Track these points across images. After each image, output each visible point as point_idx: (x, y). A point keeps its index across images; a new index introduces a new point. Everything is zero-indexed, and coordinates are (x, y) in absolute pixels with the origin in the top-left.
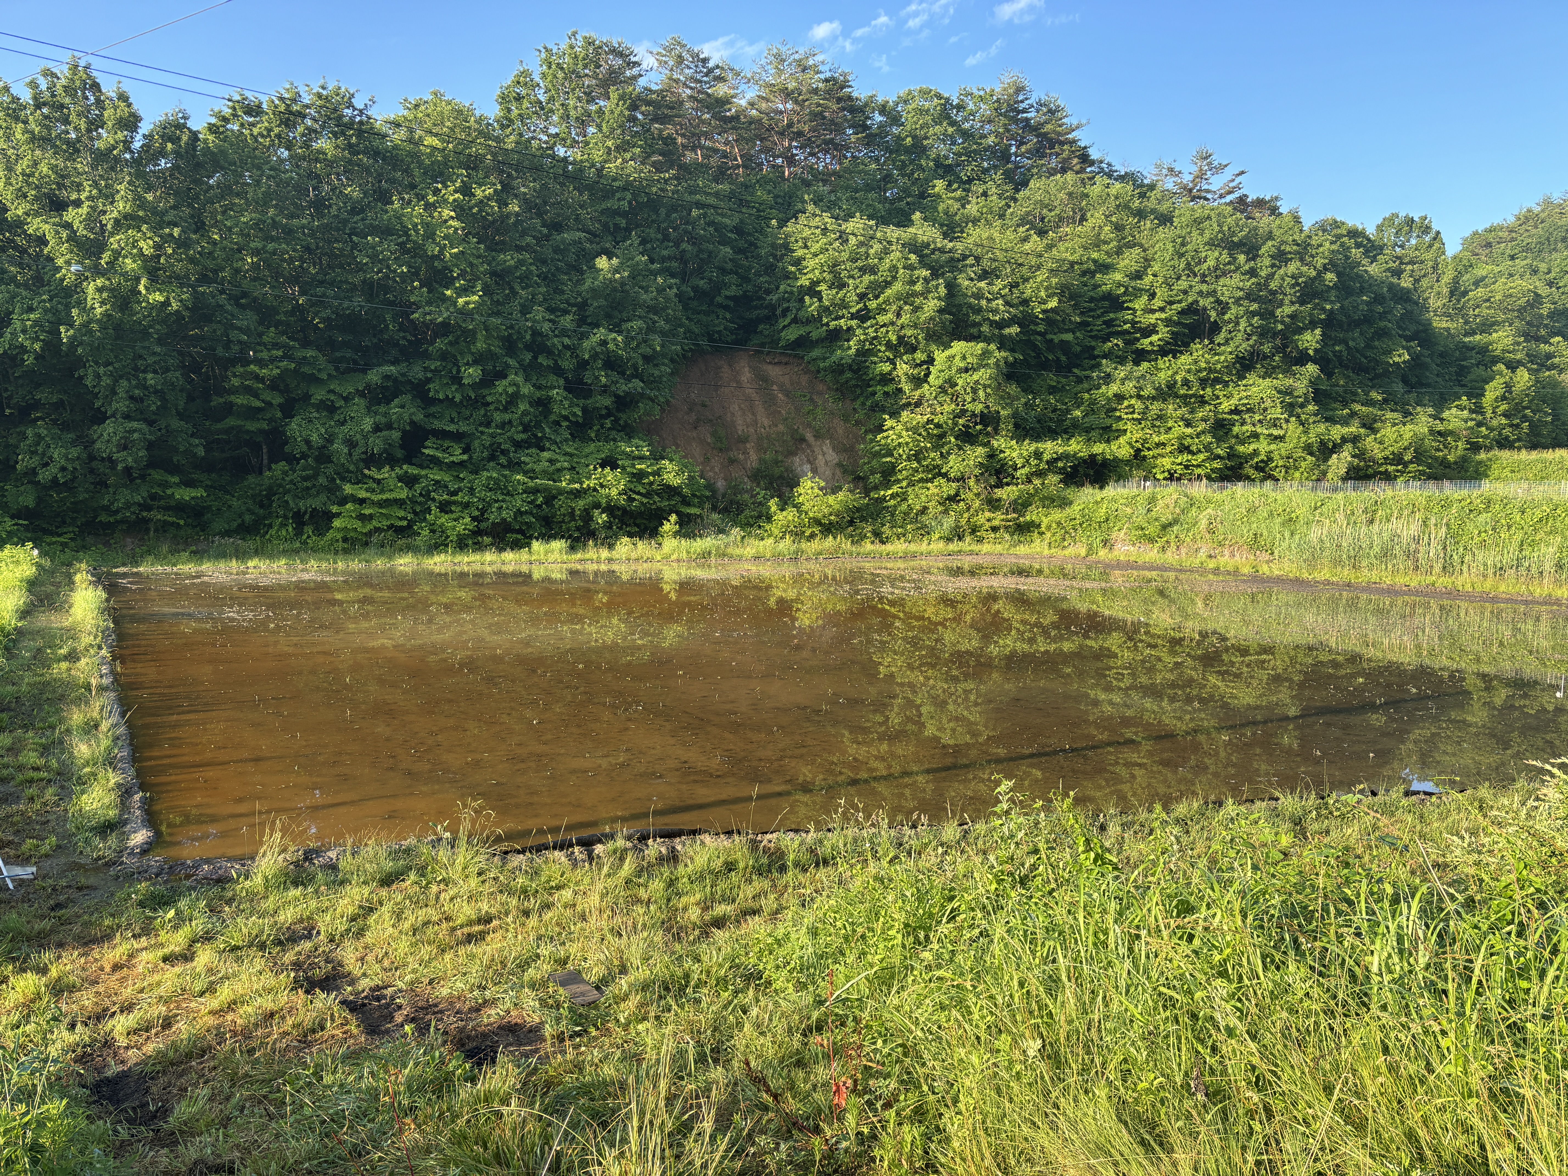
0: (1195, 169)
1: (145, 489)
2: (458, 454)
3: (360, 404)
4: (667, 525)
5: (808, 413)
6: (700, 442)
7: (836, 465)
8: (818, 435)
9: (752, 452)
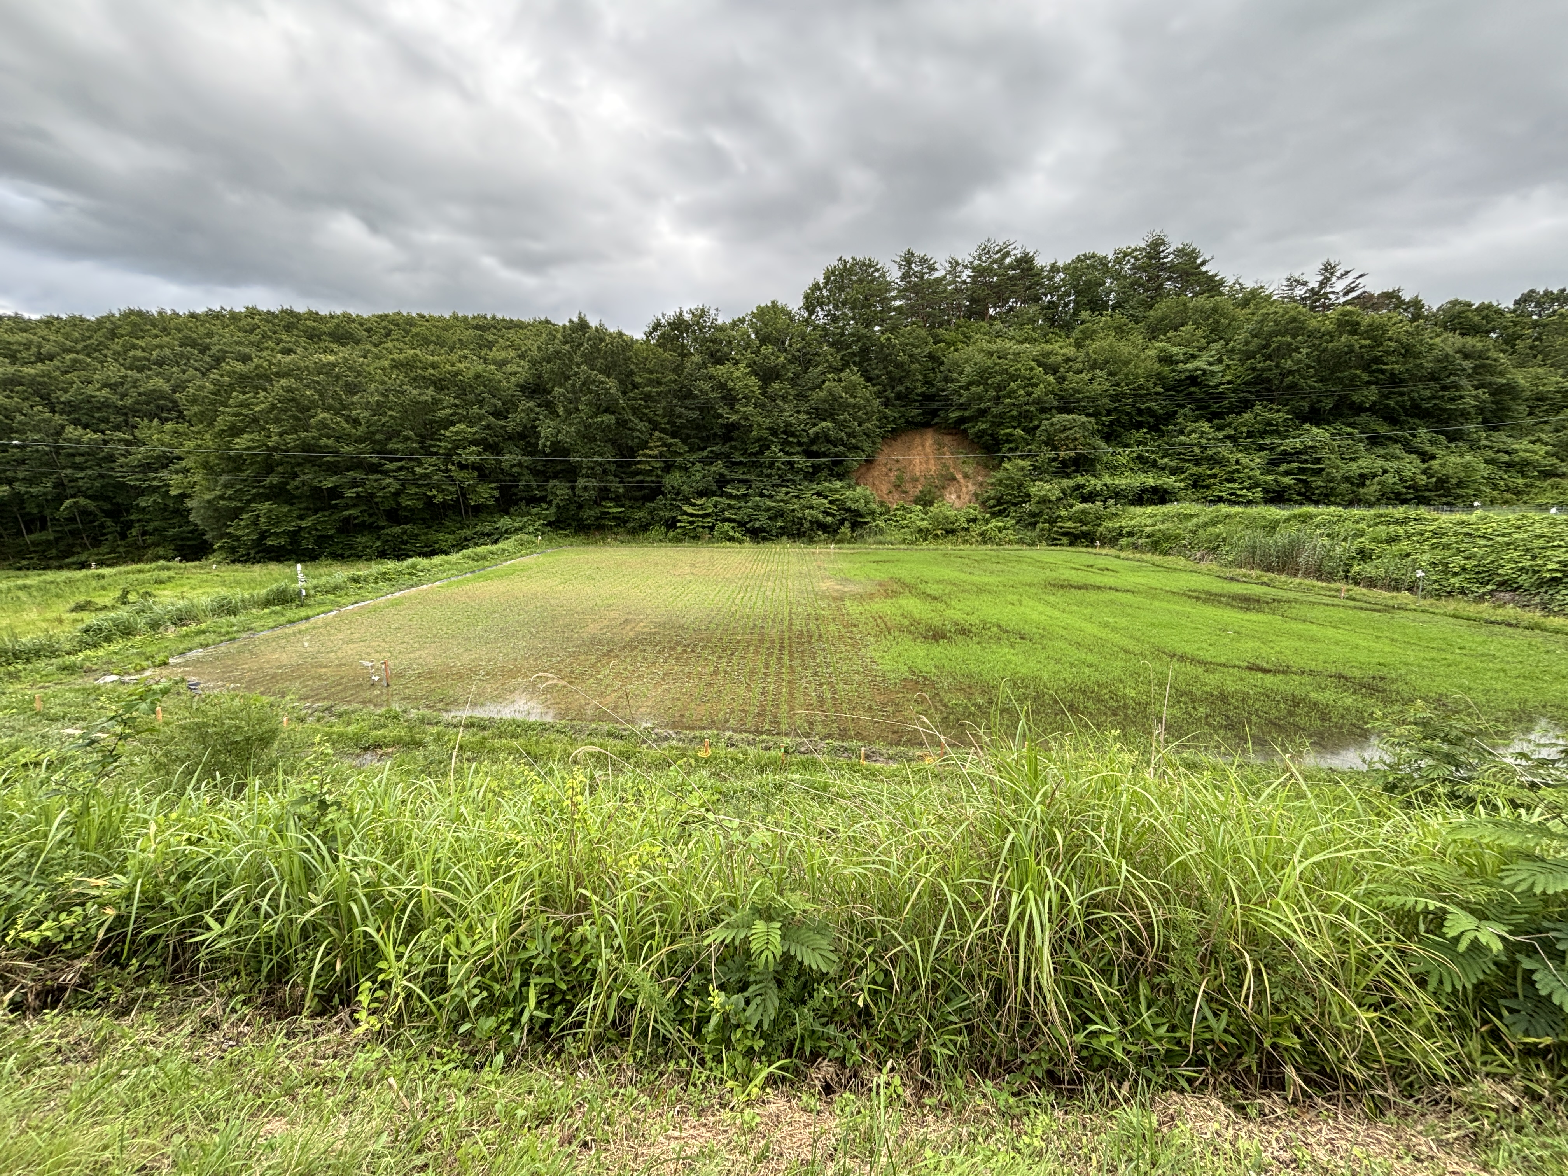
0: (1319, 278)
1: (598, 510)
2: (743, 491)
3: (699, 466)
4: (843, 529)
5: (963, 463)
6: (888, 482)
7: (974, 493)
8: (966, 476)
9: (919, 486)
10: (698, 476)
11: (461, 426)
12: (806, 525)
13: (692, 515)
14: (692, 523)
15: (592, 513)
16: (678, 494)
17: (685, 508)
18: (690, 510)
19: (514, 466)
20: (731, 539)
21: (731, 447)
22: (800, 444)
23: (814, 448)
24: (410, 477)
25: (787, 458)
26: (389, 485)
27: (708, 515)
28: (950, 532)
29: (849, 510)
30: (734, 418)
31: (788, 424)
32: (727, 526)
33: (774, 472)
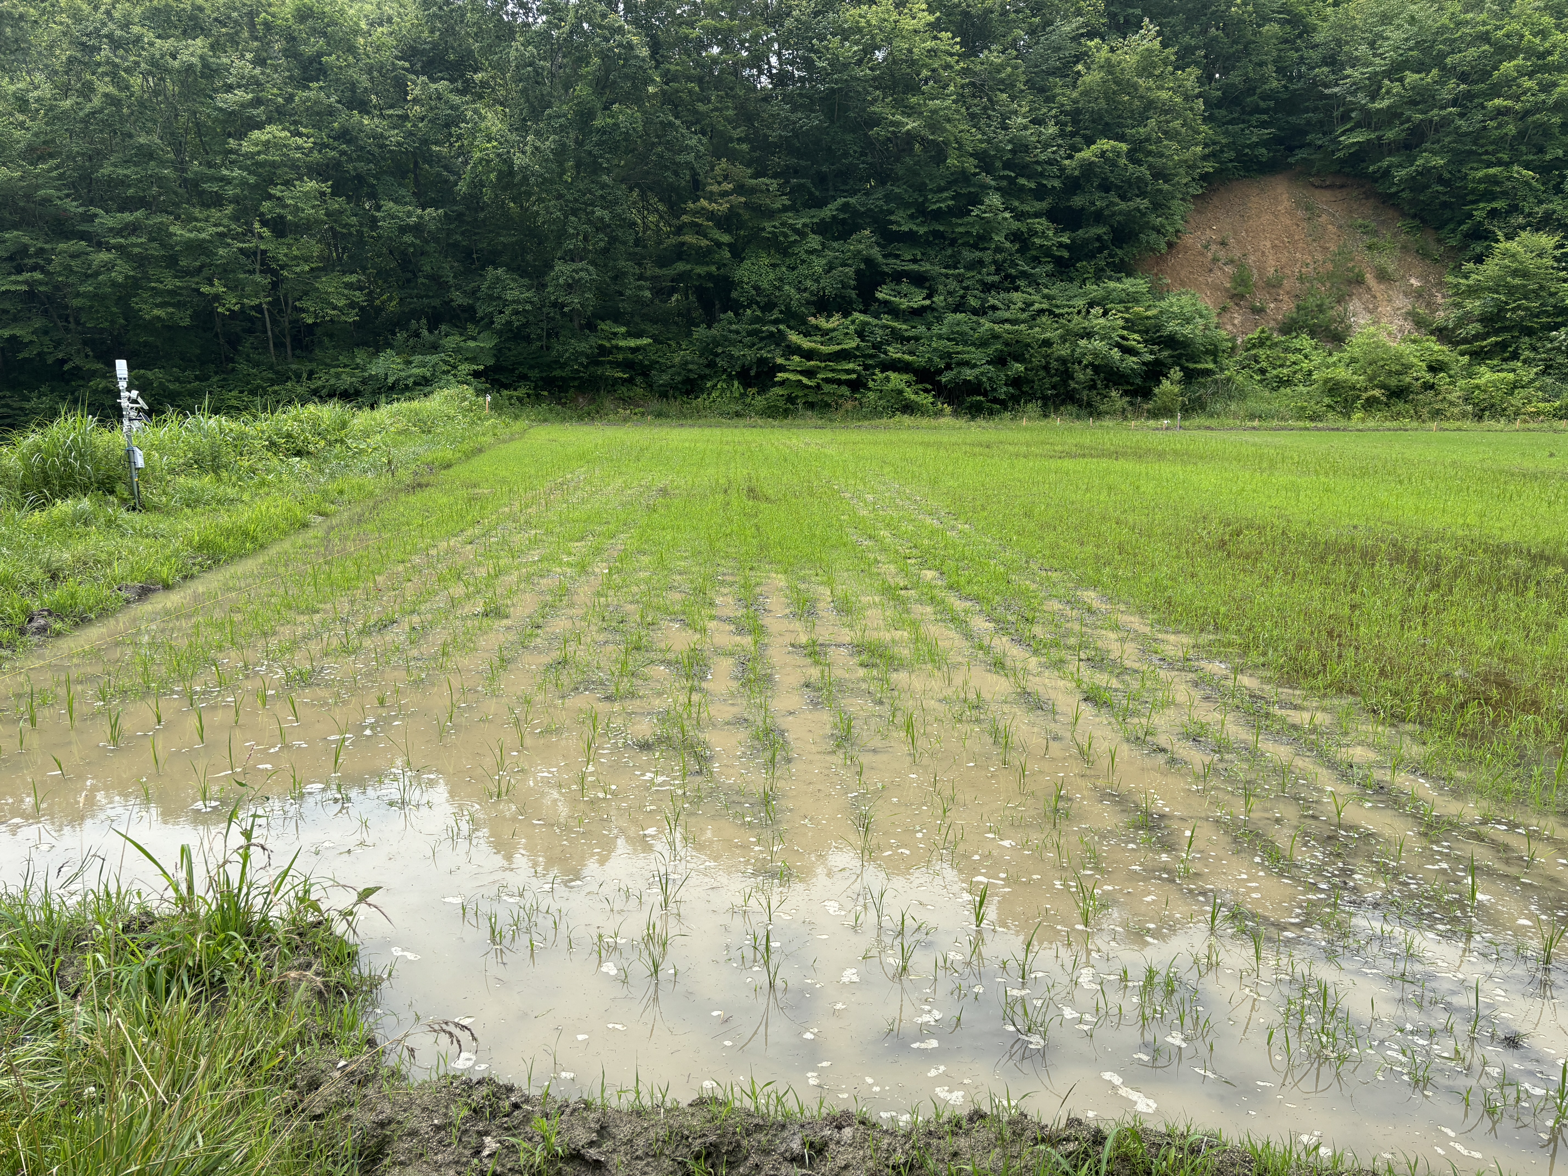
1: (594, 341)
2: (918, 300)
3: (814, 241)
4: (1166, 384)
5: (1369, 248)
6: (1215, 288)
7: (1408, 313)
8: (1383, 276)
9: (1286, 298)
10: (818, 265)
11: (273, 132)
12: (1082, 376)
13: (809, 355)
14: (810, 373)
15: (583, 347)
16: (769, 307)
17: (794, 338)
18: (806, 344)
19: (404, 229)
20: (909, 408)
21: (888, 198)
22: (1040, 193)
23: (1078, 201)
24: (155, 250)
25: (1015, 225)
26: (108, 267)
27: (843, 355)
28: (1399, 393)
29: (1171, 342)
30: (911, 124)
31: (1021, 147)
32: (897, 380)
33: (987, 256)
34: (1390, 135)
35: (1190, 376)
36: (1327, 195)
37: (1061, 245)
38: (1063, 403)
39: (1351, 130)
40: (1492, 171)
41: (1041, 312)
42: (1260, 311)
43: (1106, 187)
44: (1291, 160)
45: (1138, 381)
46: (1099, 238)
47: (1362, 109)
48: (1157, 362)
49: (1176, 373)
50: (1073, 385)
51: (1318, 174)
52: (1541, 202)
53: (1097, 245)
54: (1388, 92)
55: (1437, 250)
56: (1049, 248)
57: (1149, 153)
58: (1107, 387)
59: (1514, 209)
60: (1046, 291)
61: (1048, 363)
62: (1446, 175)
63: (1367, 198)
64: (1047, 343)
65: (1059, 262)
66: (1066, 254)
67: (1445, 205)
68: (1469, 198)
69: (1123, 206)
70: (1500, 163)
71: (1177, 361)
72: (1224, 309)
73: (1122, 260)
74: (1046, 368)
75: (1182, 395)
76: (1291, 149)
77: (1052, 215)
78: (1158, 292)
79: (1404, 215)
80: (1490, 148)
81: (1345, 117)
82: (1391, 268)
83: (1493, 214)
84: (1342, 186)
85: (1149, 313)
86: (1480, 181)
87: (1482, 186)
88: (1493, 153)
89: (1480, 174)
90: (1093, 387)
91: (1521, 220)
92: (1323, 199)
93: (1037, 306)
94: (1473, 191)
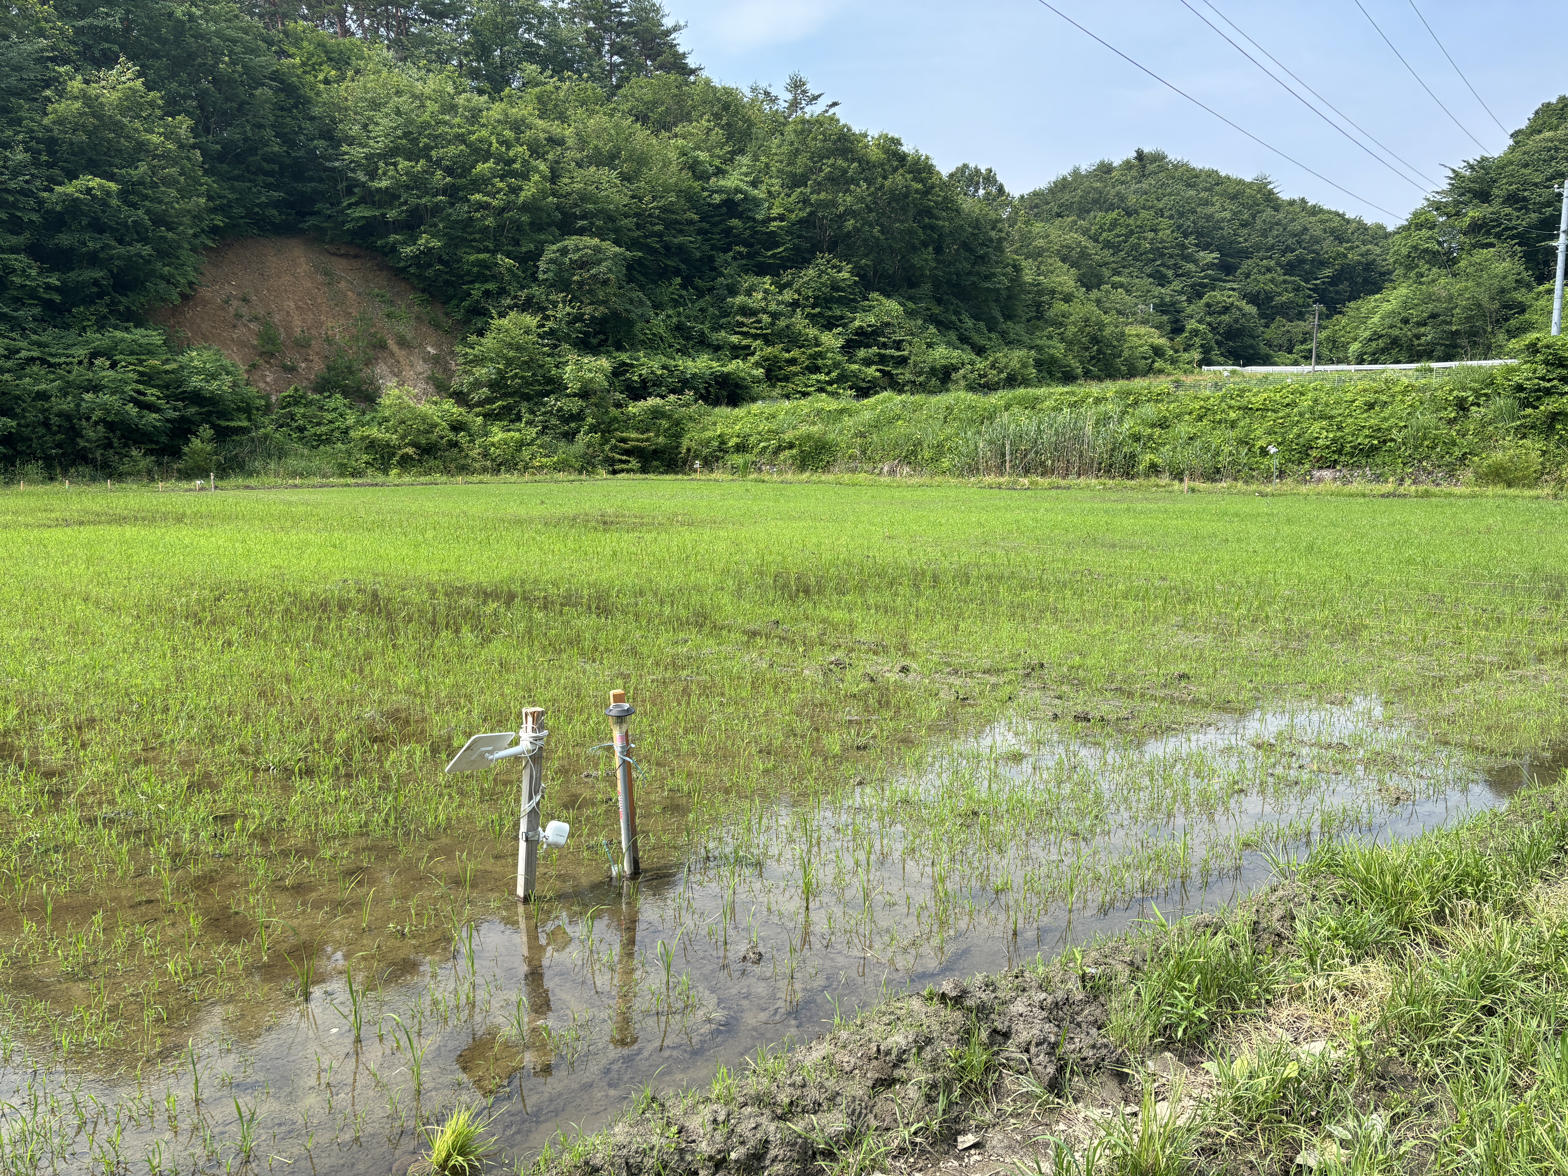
0: (789, 96)
5: (388, 316)
6: (242, 344)
7: (429, 378)
8: (403, 343)
9: (316, 359)
22: (14, 226)
28: (428, 450)
34: (391, 215)
35: (222, 435)
36: (343, 263)
37: (48, 287)
38: (73, 463)
39: (356, 204)
40: (482, 256)
41: (31, 360)
42: (292, 369)
43: (97, 226)
44: (305, 226)
45: (164, 439)
46: (96, 283)
47: (363, 185)
48: (183, 419)
49: (206, 431)
50: (82, 443)
51: (331, 242)
52: (522, 288)
53: (95, 290)
54: (384, 174)
55: (447, 323)
56: (34, 289)
57: (146, 197)
58: (126, 445)
59: (502, 292)
60: (35, 337)
61: (47, 419)
62: (445, 257)
63: (381, 270)
64: (43, 396)
65: (48, 305)
66: (57, 298)
67: (447, 283)
68: (466, 278)
69: (121, 250)
70: (486, 250)
71: (206, 418)
72: (254, 366)
73: (128, 308)
74: (46, 424)
75: (216, 453)
76: (302, 215)
77: (34, 251)
78: (175, 346)
79: (414, 288)
80: (477, 236)
81: (349, 192)
82: (409, 337)
83: (487, 294)
84: (356, 257)
85: (167, 367)
86: (473, 264)
87: (475, 269)
88: (481, 241)
89: (472, 258)
90: (109, 445)
91: (508, 301)
92: (340, 266)
93: (23, 354)
94: (468, 273)
